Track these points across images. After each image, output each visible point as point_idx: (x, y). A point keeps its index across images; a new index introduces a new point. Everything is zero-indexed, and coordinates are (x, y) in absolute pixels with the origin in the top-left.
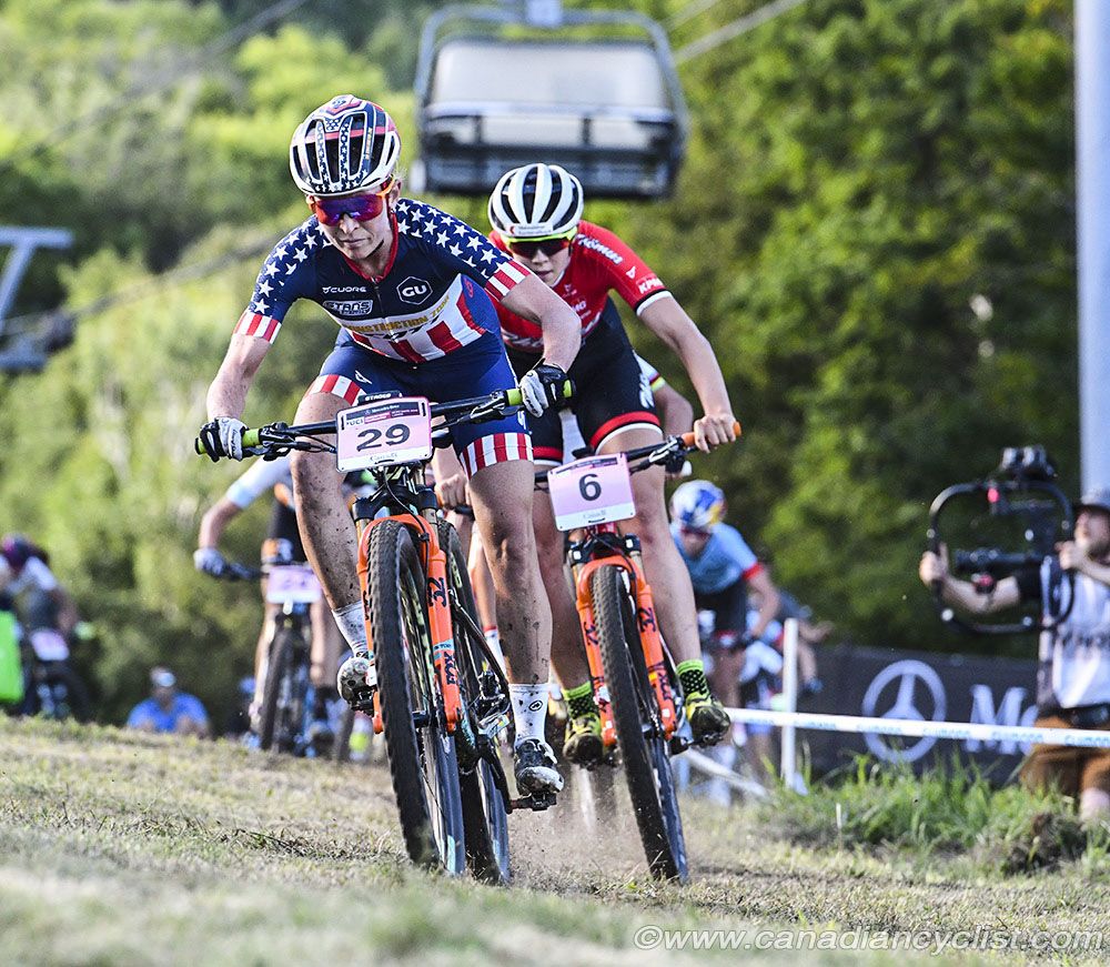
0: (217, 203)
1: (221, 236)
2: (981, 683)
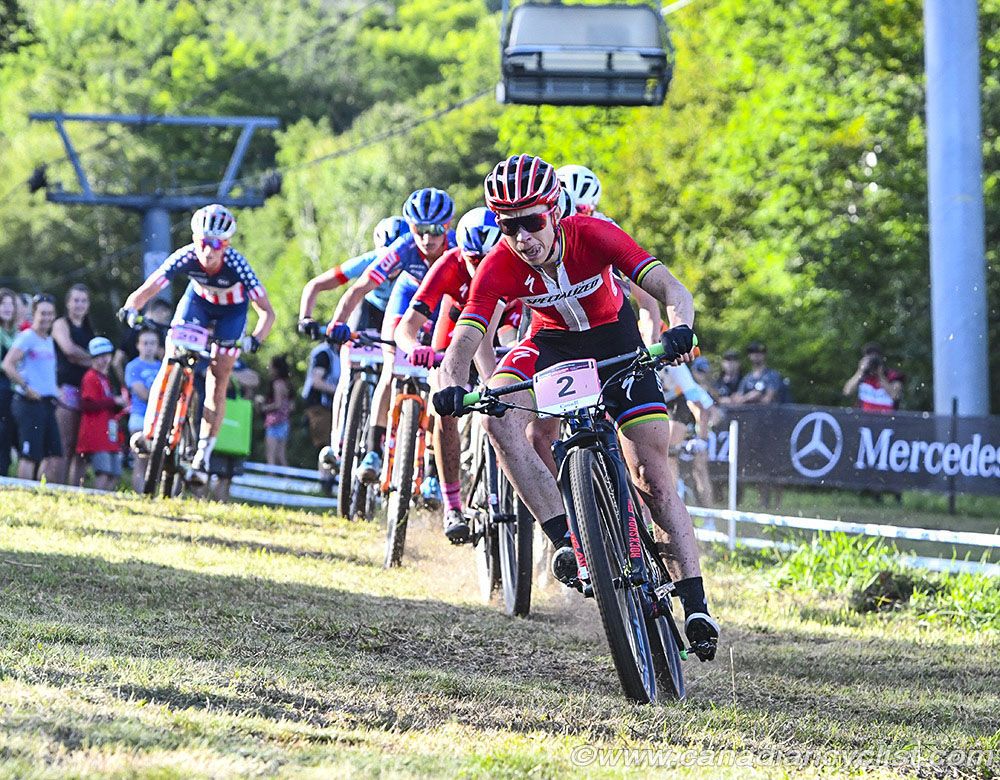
0: (377, 85)
1: (379, 107)
2: (865, 426)
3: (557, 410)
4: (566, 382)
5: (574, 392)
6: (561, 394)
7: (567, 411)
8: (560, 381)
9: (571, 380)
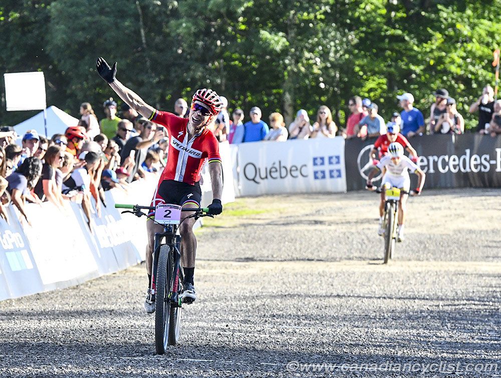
3: (161, 222)
4: (168, 212)
5: (170, 217)
6: (165, 216)
7: (166, 223)
8: (166, 211)
9: (170, 212)
